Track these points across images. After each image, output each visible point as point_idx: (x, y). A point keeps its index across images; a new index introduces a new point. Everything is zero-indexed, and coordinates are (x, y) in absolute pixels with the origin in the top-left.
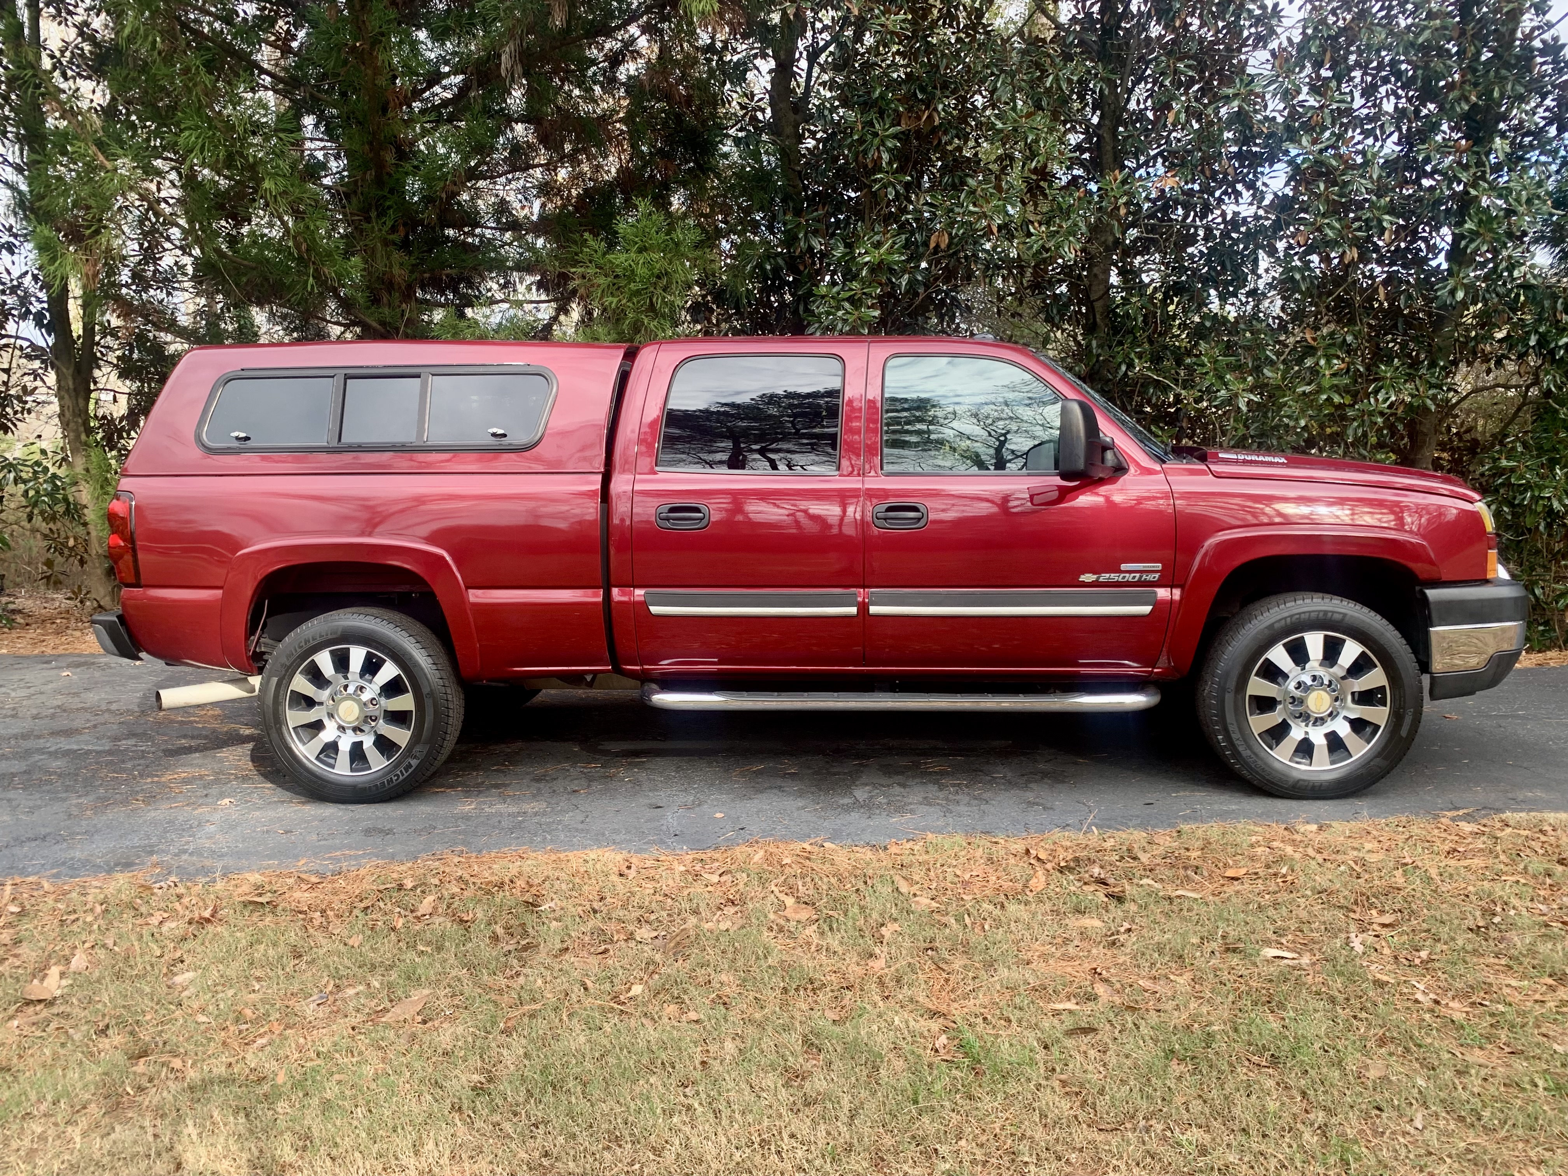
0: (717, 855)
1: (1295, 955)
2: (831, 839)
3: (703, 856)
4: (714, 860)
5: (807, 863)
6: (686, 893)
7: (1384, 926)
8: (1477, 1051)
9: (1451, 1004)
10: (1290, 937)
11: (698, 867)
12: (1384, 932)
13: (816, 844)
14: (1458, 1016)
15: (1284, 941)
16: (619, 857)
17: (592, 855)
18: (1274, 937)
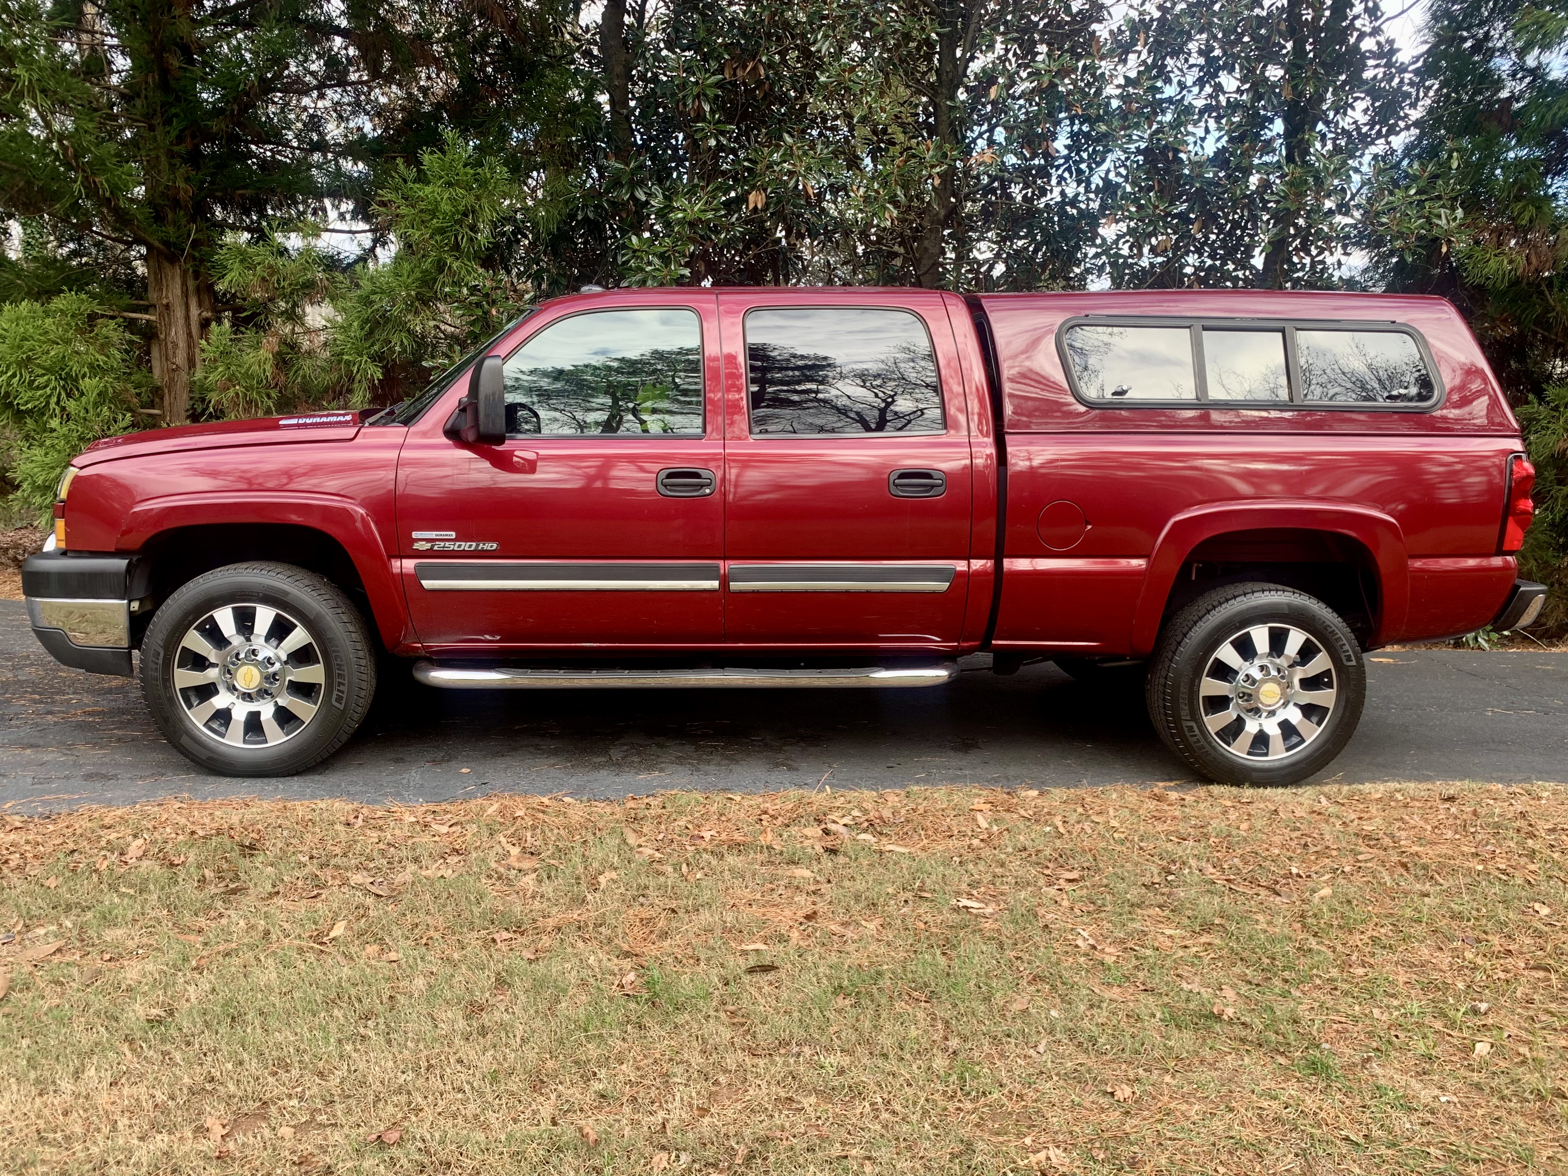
0: (449, 808)
1: (982, 905)
2: (571, 795)
3: (437, 809)
4: (446, 812)
5: (541, 815)
6: (410, 842)
7: (1070, 881)
8: (1116, 990)
9: (1107, 950)
10: (982, 889)
11: (429, 818)
12: (1068, 887)
13: (555, 799)
14: (1109, 960)
15: (975, 892)
16: (350, 807)
17: (322, 805)
18: (968, 889)
